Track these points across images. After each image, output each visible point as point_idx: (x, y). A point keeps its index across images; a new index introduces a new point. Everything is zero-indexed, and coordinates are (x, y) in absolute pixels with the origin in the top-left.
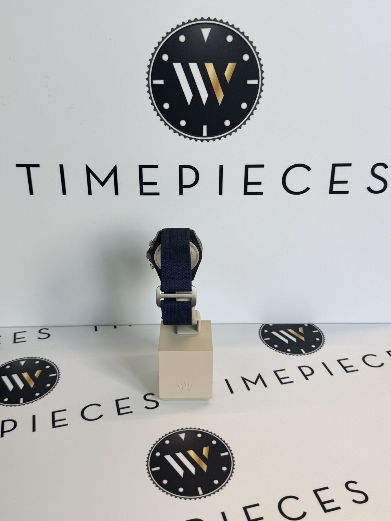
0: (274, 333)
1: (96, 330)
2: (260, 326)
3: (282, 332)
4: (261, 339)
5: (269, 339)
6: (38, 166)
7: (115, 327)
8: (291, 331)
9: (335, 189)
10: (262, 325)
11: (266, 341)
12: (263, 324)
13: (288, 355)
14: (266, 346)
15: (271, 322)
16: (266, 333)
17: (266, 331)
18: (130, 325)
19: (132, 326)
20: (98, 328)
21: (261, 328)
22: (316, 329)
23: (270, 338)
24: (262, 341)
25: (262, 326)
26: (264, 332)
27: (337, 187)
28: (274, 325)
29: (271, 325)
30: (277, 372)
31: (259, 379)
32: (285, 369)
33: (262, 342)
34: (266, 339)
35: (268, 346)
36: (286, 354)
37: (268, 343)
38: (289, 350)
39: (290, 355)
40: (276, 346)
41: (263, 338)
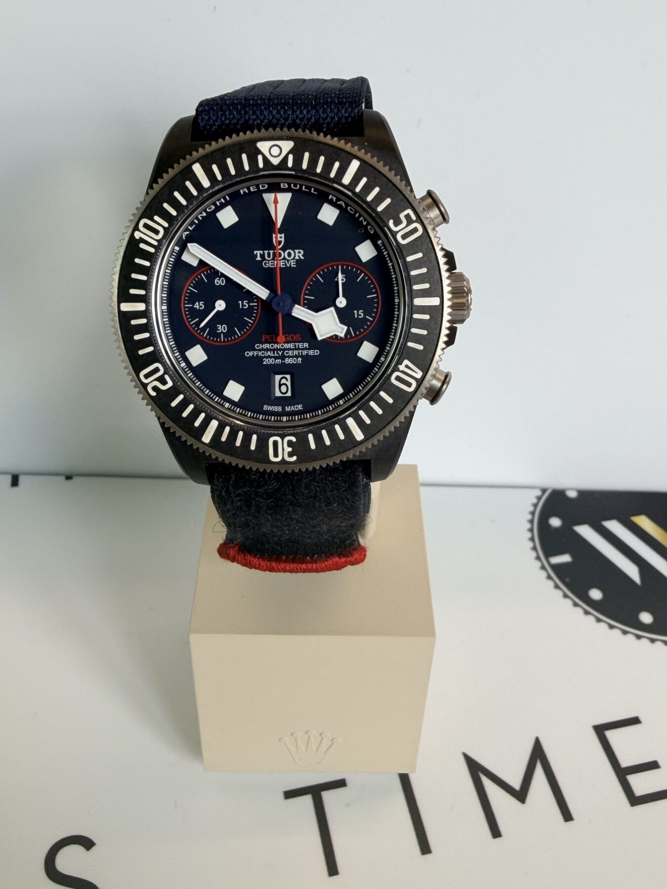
0: (586, 531)
2: (532, 496)
3: (614, 526)
4: (538, 558)
5: (566, 558)
8: (644, 522)
10: (539, 493)
11: (557, 568)
12: (544, 491)
13: (645, 643)
14: (560, 594)
15: (571, 483)
16: (556, 530)
17: (555, 522)
21: (535, 506)
23: (572, 556)
24: (543, 568)
25: (539, 498)
26: (549, 526)
28: (584, 495)
29: (572, 494)
30: (610, 734)
31: (539, 771)
32: (642, 718)
33: (544, 574)
34: (556, 560)
35: (566, 596)
36: (639, 637)
37: (567, 580)
38: (646, 618)
39: (653, 641)
40: (596, 594)
41: (548, 554)
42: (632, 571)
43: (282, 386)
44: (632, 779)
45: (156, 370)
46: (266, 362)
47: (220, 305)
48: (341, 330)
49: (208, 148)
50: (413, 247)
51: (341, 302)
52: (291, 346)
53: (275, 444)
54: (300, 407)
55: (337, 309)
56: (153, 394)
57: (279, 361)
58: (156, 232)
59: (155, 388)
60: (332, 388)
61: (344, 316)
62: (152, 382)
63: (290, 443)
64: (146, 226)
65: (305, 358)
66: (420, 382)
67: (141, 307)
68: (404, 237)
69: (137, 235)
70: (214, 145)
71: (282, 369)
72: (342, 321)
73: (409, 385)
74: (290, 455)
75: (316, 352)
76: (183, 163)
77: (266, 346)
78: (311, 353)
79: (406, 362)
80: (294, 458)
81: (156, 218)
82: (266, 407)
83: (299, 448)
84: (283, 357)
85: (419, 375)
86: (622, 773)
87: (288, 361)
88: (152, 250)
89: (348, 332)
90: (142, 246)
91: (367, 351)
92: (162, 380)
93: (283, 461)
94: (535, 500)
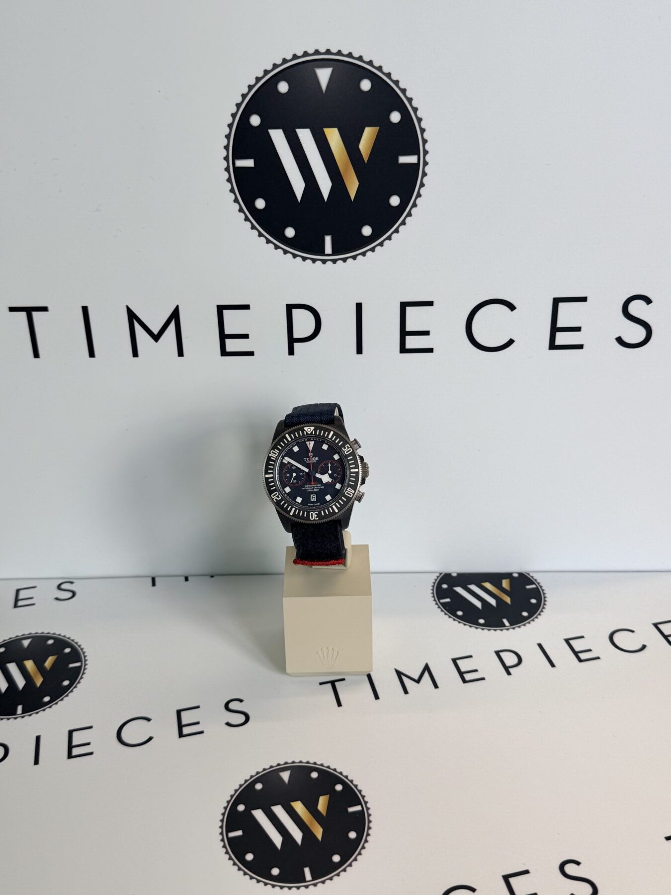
0: (459, 590)
1: (154, 584)
2: (434, 576)
3: (473, 587)
4: (435, 600)
5: (448, 600)
6: (45, 309)
7: (186, 579)
8: (488, 585)
9: (558, 342)
10: (438, 575)
11: (442, 604)
12: (441, 574)
13: (479, 630)
14: (443, 613)
15: (454, 570)
16: (445, 589)
17: (445, 586)
19: (215, 577)
20: (157, 580)
21: (436, 580)
22: (533, 583)
23: (451, 599)
24: (437, 604)
25: (438, 577)
26: (441, 587)
27: (562, 338)
28: (460, 575)
29: (454, 575)
30: (458, 662)
31: (426, 674)
32: (473, 655)
34: (443, 601)
35: (446, 614)
36: (477, 628)
37: (447, 608)
38: (482, 621)
39: (483, 629)
40: (460, 613)
41: (439, 598)
42: (478, 604)
43: (313, 498)
44: (465, 675)
45: (276, 494)
46: (308, 491)
47: (294, 475)
48: (330, 480)
49: (290, 430)
50: (349, 455)
51: (330, 472)
52: (316, 486)
53: (312, 514)
54: (319, 504)
55: (329, 474)
56: (275, 501)
57: (312, 490)
58: (276, 454)
59: (276, 499)
60: (328, 498)
61: (331, 476)
62: (275, 498)
63: (316, 514)
64: (273, 452)
65: (320, 489)
66: (354, 494)
67: (272, 475)
68: (347, 452)
69: (270, 455)
70: (292, 429)
71: (313, 493)
72: (330, 477)
73: (351, 495)
74: (316, 518)
75: (323, 487)
76: (283, 434)
77: (308, 486)
78: (322, 487)
79: (349, 488)
80: (318, 519)
81: (276, 450)
82: (309, 505)
83: (319, 515)
84: (313, 489)
85: (353, 492)
86: (462, 674)
87: (315, 490)
88: (274, 459)
89: (332, 481)
90: (272, 458)
91: (338, 486)
92: (278, 497)
93: (314, 520)
94: (436, 578)
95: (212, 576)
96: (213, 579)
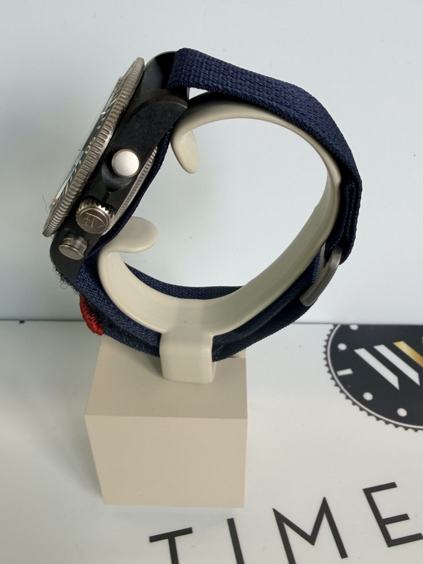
0: (362, 353)
2: (327, 330)
3: (382, 349)
4: (330, 372)
5: (348, 372)
8: (402, 346)
10: (331, 327)
11: (341, 378)
12: (335, 325)
14: (343, 396)
15: (354, 319)
16: (343, 352)
17: (342, 347)
18: (22, 319)
19: (26, 323)
21: (329, 336)
23: (353, 370)
24: (333, 378)
25: (332, 331)
26: (337, 349)
28: (362, 327)
29: (354, 328)
30: (375, 495)
31: (325, 522)
32: (397, 484)
33: (333, 383)
34: (342, 373)
35: (347, 398)
36: (397, 426)
37: (349, 386)
38: (402, 412)
39: (406, 428)
40: (368, 396)
41: (337, 369)
42: (393, 380)
44: (390, 527)
86: (383, 523)
94: (329, 332)
95: (22, 322)
96: (22, 325)
